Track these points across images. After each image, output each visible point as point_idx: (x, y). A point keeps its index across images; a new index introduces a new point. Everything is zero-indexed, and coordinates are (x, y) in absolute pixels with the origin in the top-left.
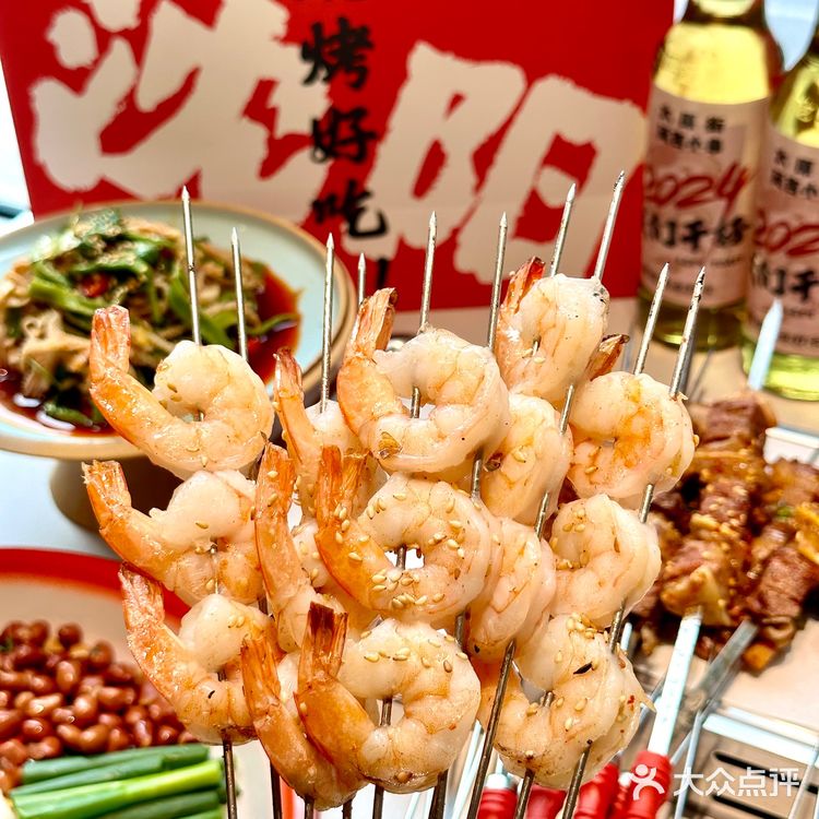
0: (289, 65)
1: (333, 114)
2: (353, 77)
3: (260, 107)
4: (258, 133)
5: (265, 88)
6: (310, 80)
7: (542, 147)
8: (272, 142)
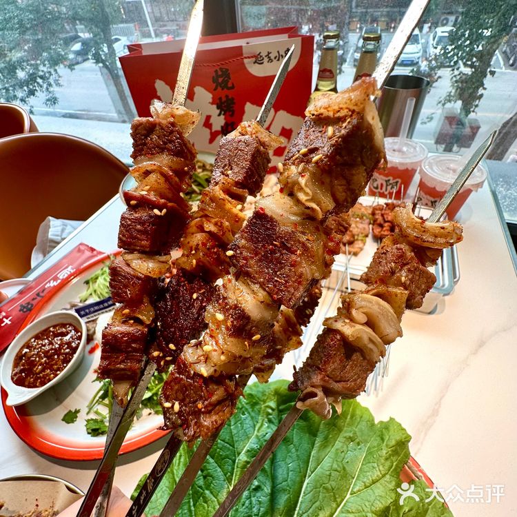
0: (214, 111)
1: (226, 124)
2: (231, 113)
3: (207, 123)
4: (208, 131)
5: (208, 118)
6: (219, 115)
7: (279, 131)
8: (211, 133)
